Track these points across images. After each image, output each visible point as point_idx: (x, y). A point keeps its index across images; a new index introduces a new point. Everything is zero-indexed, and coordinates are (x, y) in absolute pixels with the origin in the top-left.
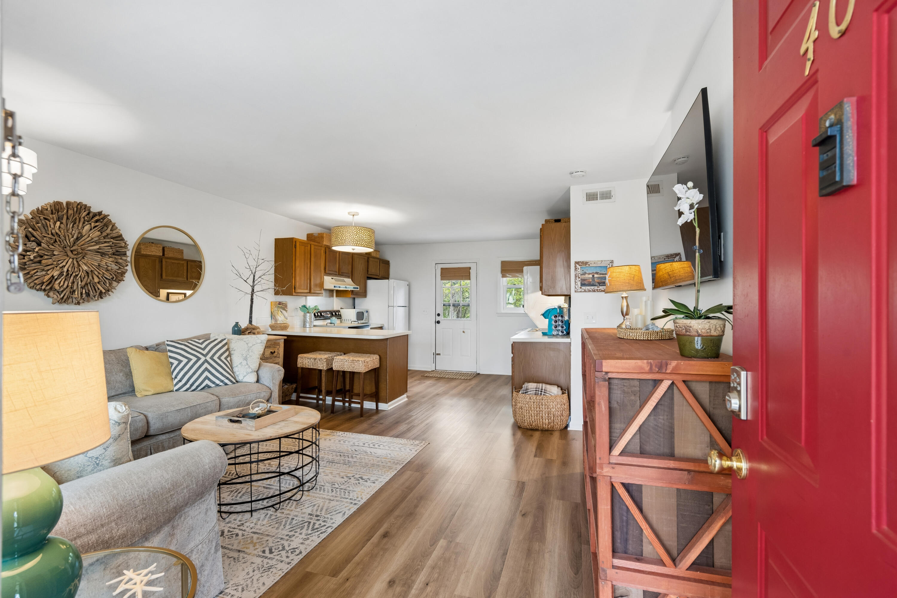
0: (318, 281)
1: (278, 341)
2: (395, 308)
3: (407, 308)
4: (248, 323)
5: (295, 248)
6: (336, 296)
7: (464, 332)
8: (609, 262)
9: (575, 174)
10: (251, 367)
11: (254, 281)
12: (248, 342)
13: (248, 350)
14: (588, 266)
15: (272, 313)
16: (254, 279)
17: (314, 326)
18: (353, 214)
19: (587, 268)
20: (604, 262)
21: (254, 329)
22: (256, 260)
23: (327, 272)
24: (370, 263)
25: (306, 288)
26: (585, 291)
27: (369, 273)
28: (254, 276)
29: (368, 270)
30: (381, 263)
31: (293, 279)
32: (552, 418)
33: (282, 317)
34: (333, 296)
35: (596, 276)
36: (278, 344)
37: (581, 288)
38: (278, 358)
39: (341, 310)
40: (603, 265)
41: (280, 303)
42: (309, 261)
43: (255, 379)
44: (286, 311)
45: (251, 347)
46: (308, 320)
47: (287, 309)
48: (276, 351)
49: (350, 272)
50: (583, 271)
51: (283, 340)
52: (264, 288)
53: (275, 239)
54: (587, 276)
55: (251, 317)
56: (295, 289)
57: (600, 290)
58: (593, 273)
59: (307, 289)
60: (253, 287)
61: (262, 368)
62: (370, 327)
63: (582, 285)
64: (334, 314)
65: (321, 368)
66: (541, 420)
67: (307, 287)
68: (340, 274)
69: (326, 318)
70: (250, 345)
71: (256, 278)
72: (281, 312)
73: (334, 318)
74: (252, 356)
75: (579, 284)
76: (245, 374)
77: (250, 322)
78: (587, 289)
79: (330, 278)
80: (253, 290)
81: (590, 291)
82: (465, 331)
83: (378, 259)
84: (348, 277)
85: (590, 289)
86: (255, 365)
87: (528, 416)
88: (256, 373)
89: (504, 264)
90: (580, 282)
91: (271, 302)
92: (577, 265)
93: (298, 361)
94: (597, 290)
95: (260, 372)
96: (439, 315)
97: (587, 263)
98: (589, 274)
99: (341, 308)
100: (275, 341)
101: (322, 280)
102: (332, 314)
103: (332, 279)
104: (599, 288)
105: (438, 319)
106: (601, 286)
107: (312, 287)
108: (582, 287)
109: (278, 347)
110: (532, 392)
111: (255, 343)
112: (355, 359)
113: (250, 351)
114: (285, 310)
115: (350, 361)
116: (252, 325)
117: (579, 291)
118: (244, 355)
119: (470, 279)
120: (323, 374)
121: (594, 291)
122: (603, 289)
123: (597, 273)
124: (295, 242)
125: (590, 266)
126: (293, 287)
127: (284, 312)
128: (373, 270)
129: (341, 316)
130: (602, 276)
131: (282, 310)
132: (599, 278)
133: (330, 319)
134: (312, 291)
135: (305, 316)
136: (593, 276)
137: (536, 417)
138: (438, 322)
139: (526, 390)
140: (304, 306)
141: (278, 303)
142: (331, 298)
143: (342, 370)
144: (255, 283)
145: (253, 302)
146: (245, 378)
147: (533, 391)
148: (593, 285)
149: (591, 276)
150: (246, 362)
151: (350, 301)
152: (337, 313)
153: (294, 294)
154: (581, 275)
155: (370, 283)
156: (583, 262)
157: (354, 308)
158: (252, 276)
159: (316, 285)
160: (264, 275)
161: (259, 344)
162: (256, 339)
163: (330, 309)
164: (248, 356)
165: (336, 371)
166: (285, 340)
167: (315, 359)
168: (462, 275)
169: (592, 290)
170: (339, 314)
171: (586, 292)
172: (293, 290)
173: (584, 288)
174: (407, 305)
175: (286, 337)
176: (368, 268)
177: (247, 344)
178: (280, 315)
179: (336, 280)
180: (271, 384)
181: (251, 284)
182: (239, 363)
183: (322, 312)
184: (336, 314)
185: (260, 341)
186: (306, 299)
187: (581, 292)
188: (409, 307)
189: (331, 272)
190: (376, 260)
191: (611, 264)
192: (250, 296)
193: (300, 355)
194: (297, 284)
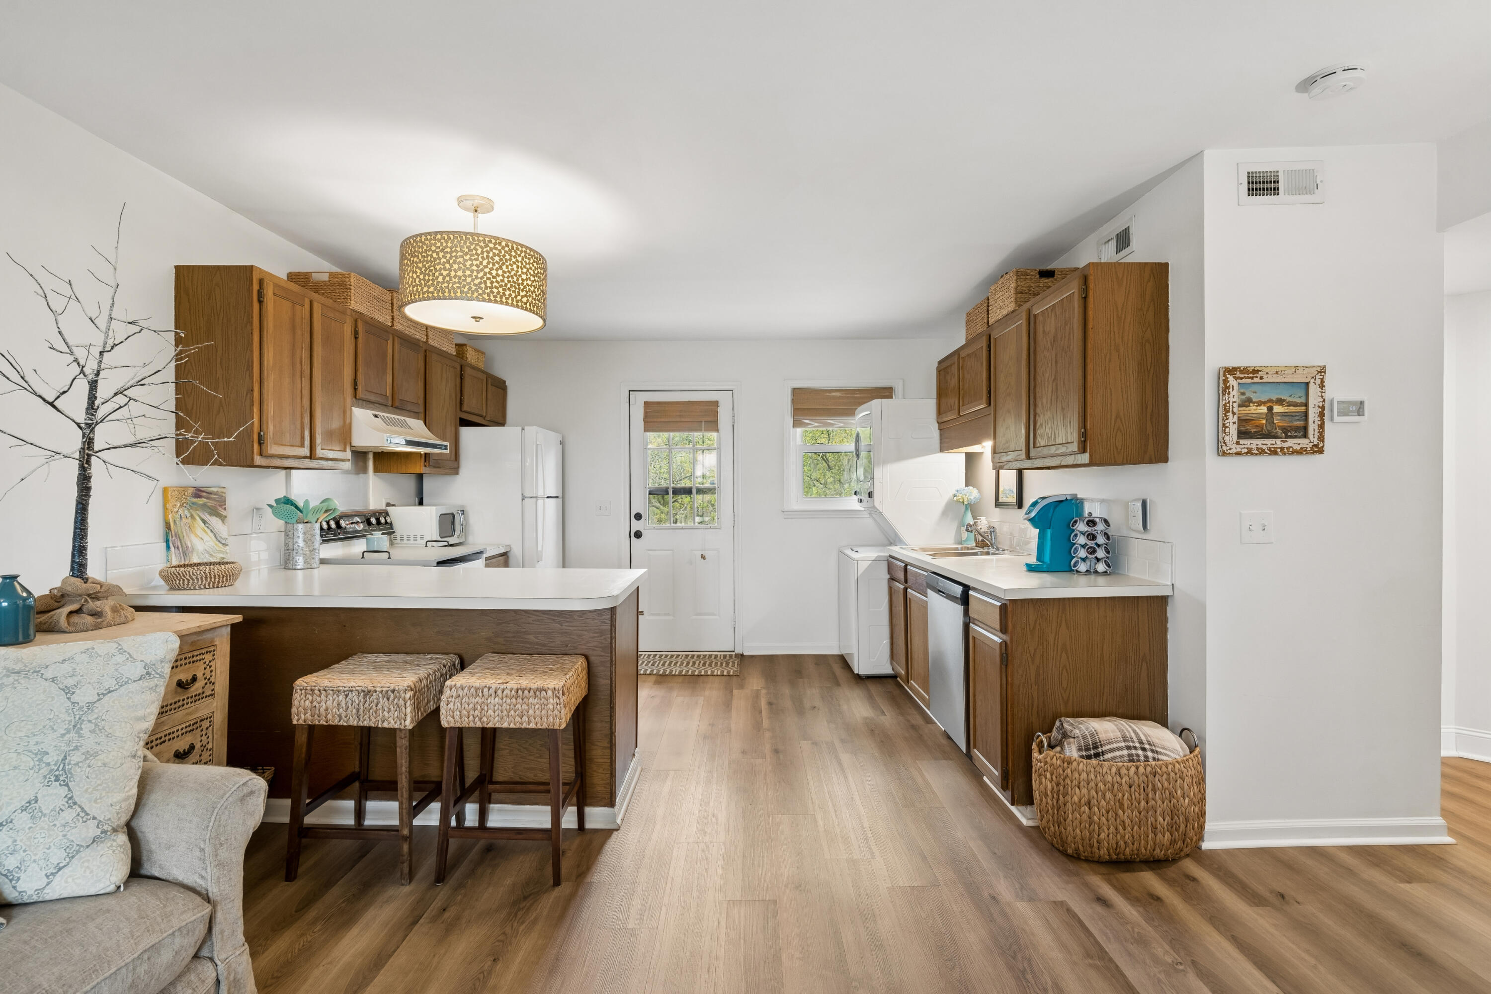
0: (336, 424)
1: (208, 636)
2: (540, 502)
3: (560, 500)
4: (66, 571)
5: (260, 302)
6: (376, 470)
7: (703, 557)
8: (1314, 371)
9: (1341, 75)
10: (93, 810)
11: (91, 407)
12: (70, 682)
13: (76, 727)
14: (1256, 380)
15: (168, 526)
16: (92, 398)
17: (323, 562)
18: (477, 202)
19: (1254, 388)
20: (1301, 370)
21: (95, 597)
22: (102, 322)
23: (360, 393)
24: (468, 382)
25: (299, 443)
26: (1250, 452)
27: (465, 408)
28: (93, 386)
29: (461, 400)
30: (489, 385)
31: (256, 410)
32: (1183, 826)
33: (206, 538)
34: (365, 470)
35: (1277, 409)
36: (210, 648)
37: (1238, 443)
38: (210, 700)
39: (390, 509)
40: (1299, 378)
41: (198, 492)
42: (306, 354)
43: (122, 870)
44: (223, 518)
45: (90, 706)
46: (301, 542)
47: (224, 513)
48: (199, 675)
49: (421, 402)
50: (1243, 394)
51: (229, 629)
52: (142, 435)
53: (177, 268)
54: (1253, 409)
55: (79, 550)
56: (260, 444)
57: (1288, 448)
58: (1270, 401)
59: (302, 445)
60: (88, 430)
61: (155, 798)
62: (485, 556)
63: (1243, 434)
64: (374, 521)
65: (392, 724)
66: (1151, 835)
67: (303, 438)
68: (397, 404)
69: (351, 536)
70: (84, 696)
71: (103, 393)
72: (204, 522)
73: (378, 534)
74: (96, 755)
75: (1233, 430)
76: (58, 856)
77: (79, 567)
78: (1254, 447)
79: (369, 413)
80: (89, 442)
81: (1261, 452)
82: (705, 553)
83: (483, 372)
84: (415, 415)
85: (1264, 447)
86: (118, 797)
87: (1112, 829)
88: (123, 838)
89: (798, 394)
90: (1236, 426)
91: (165, 490)
92: (1230, 378)
93: (295, 703)
94: (1282, 449)
95: (147, 825)
96: (638, 517)
97: (1256, 372)
98: (1260, 403)
99: (388, 505)
100: (195, 638)
101: (348, 421)
102: (369, 523)
103: (376, 416)
104: (1286, 445)
105: (637, 526)
106: (1291, 437)
107: (319, 440)
108: (1242, 442)
109: (208, 657)
110: (1117, 753)
111: (110, 683)
112: (524, 682)
113: (86, 728)
114: (218, 515)
115: (507, 692)
116: (86, 580)
117: (1234, 451)
118: (53, 757)
119: (717, 430)
120: (402, 743)
121: (1274, 452)
122: (1297, 447)
123: (1280, 402)
124: (261, 282)
125: (1265, 380)
126: (256, 437)
127: (214, 521)
128: (472, 403)
129: (392, 528)
130: (1292, 409)
131: (207, 517)
132: (1283, 415)
133: (364, 536)
134: (320, 452)
135: (288, 534)
136: (1270, 409)
137: (1136, 828)
138: (638, 535)
139: (1095, 747)
140: (288, 501)
141: (191, 491)
142: (361, 475)
143: (479, 725)
144: (100, 414)
145: (88, 489)
146: (57, 879)
147: (1119, 749)
148: (1269, 436)
149: (1264, 409)
150: (64, 791)
151: (409, 484)
152: (382, 520)
153: (258, 460)
154: (1239, 406)
155: (466, 432)
156: (1244, 371)
157: (421, 503)
158: (82, 387)
159: (329, 435)
160: (140, 383)
161: (133, 687)
162: (120, 658)
163: (357, 507)
164: (75, 758)
165: (452, 729)
166: (234, 627)
167: (367, 693)
168: (700, 419)
169: (1269, 449)
170: (386, 523)
171: (1252, 454)
172: (256, 446)
173: (1246, 443)
174: (560, 495)
175: (238, 618)
176: (461, 395)
177: (68, 691)
178: (199, 532)
179: (387, 421)
180: (211, 873)
181: (81, 418)
182: (17, 804)
183: (341, 517)
184: (378, 520)
185: (139, 670)
186: (288, 478)
187: (1238, 454)
188: (562, 497)
189: (373, 398)
190: (480, 375)
191: (1318, 376)
192: (73, 468)
193: (301, 682)
194: (270, 428)
